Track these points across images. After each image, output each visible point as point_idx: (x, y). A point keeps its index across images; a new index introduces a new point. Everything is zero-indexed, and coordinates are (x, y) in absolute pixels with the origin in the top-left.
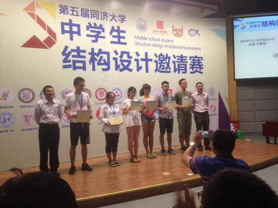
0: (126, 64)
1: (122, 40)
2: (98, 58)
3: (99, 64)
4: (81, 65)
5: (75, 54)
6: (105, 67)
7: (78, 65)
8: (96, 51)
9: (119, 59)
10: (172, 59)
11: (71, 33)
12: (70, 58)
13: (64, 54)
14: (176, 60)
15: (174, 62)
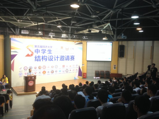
0: (51, 59)
1: (51, 53)
2: (44, 58)
3: (44, 59)
4: (39, 60)
5: (38, 57)
6: (46, 60)
7: (38, 60)
8: (43, 56)
9: (50, 58)
10: (65, 57)
11: (37, 52)
12: (37, 58)
13: (35, 57)
14: (66, 57)
15: (66, 58)
